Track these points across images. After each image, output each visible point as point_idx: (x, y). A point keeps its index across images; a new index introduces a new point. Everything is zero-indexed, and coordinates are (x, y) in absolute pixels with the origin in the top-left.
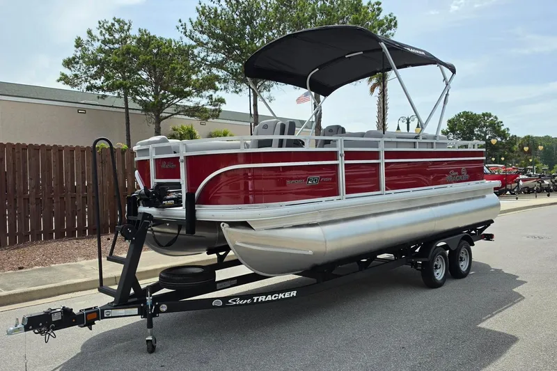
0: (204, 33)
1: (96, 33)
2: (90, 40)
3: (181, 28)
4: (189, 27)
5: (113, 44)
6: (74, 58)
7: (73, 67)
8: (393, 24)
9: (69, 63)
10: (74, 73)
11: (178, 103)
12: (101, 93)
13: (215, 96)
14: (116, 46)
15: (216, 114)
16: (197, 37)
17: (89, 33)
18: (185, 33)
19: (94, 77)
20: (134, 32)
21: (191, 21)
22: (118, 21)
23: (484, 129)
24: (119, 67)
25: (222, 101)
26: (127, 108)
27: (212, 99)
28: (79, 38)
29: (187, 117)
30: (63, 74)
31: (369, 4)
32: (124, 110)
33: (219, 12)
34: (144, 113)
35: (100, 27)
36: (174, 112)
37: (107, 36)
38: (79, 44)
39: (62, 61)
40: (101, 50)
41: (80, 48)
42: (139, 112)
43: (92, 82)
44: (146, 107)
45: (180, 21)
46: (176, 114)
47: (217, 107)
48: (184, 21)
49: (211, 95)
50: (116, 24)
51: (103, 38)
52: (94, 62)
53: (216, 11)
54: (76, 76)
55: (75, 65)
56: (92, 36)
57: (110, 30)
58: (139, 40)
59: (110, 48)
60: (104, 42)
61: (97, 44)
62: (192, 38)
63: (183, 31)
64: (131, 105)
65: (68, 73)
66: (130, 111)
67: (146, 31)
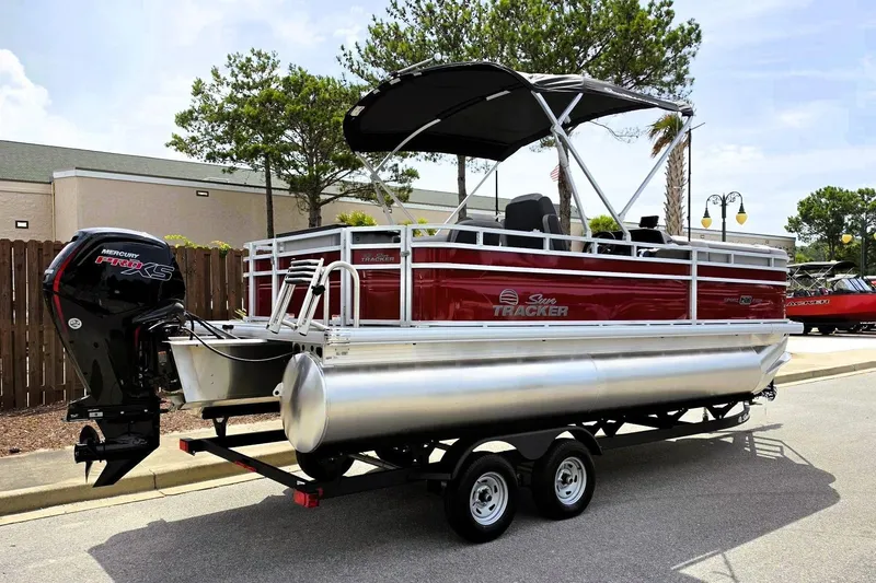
0: (378, 65)
1: (225, 73)
2: (215, 83)
3: (343, 60)
4: (356, 56)
5: (249, 89)
6: (191, 112)
7: (191, 125)
8: (693, 36)
9: (184, 119)
10: (191, 135)
11: (346, 179)
12: (229, 164)
13: (401, 167)
14: (255, 92)
15: (404, 195)
16: (369, 73)
17: (215, 73)
18: (351, 67)
19: (219, 139)
20: (282, 72)
21: (358, 48)
22: (259, 55)
24: (257, 123)
25: (412, 174)
26: (269, 188)
27: (397, 171)
28: (200, 81)
29: (359, 201)
30: (175, 137)
31: (651, 5)
32: (264, 191)
33: (402, 30)
34: (293, 195)
35: (231, 65)
36: (339, 193)
37: (241, 78)
38: (198, 91)
39: (175, 118)
40: (231, 99)
41: (199, 96)
42: (287, 193)
43: (219, 146)
44: (296, 185)
45: (343, 48)
46: (342, 196)
47: (406, 185)
48: (350, 47)
49: (396, 165)
50: (255, 59)
51: (233, 80)
52: (221, 117)
53: (397, 28)
54: (194, 139)
55: (192, 123)
56: (218, 77)
57: (245, 68)
58: (287, 80)
59: (245, 95)
60: (236, 87)
61: (227, 91)
62: (361, 74)
63: (348, 64)
64: (276, 182)
65: (184, 134)
66: (273, 192)
67: (300, 69)
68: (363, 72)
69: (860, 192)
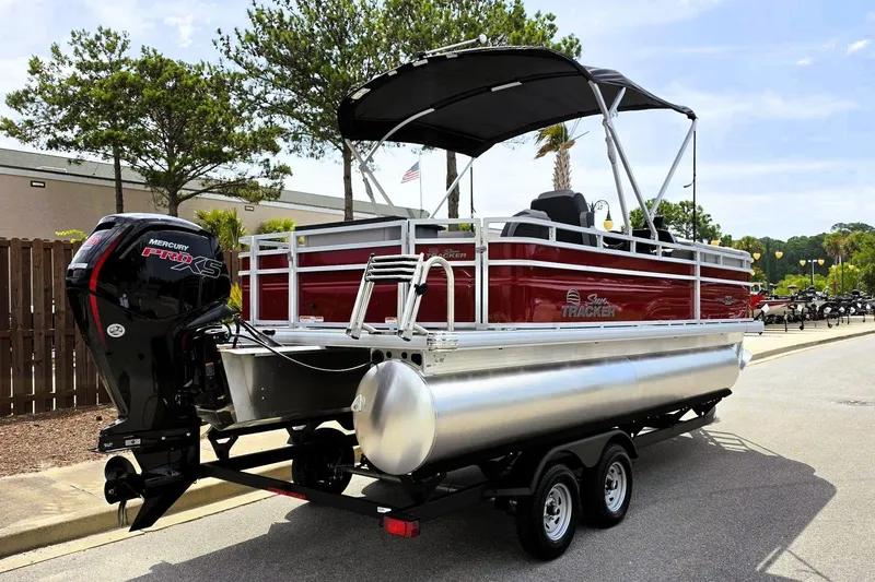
0: (260, 54)
1: (67, 51)
2: (55, 62)
3: (220, 44)
4: (235, 43)
5: (97, 70)
6: (26, 92)
7: (25, 107)
8: (574, 50)
9: (17, 101)
10: (26, 118)
11: (209, 173)
13: (275, 161)
14: (103, 74)
15: (274, 194)
16: (249, 61)
17: (55, 50)
18: (227, 52)
19: (62, 126)
20: (134, 54)
21: (238, 34)
22: (108, 34)
23: (684, 226)
24: (108, 108)
25: (285, 170)
26: (118, 180)
27: (268, 166)
28: (37, 59)
29: (223, 197)
30: (5, 120)
31: (538, 15)
32: (114, 184)
33: (286, 19)
34: (149, 189)
35: (74, 42)
36: (201, 188)
37: (87, 57)
38: (35, 68)
39: (5, 98)
40: (74, 80)
41: (37, 75)
42: (142, 187)
43: (59, 134)
44: (154, 178)
45: (219, 32)
46: (205, 191)
47: (278, 181)
48: (228, 31)
49: (268, 160)
50: (104, 38)
51: (79, 59)
52: (64, 101)
53: (281, 15)
54: (30, 123)
55: (28, 104)
56: (59, 55)
57: (91, 46)
58: (144, 63)
59: (91, 77)
60: (83, 67)
61: (68, 71)
62: (239, 61)
63: (225, 49)
64: (128, 174)
65: (17, 117)
66: (124, 185)
67: (154, 51)
68: (242, 59)
69: (682, 204)
